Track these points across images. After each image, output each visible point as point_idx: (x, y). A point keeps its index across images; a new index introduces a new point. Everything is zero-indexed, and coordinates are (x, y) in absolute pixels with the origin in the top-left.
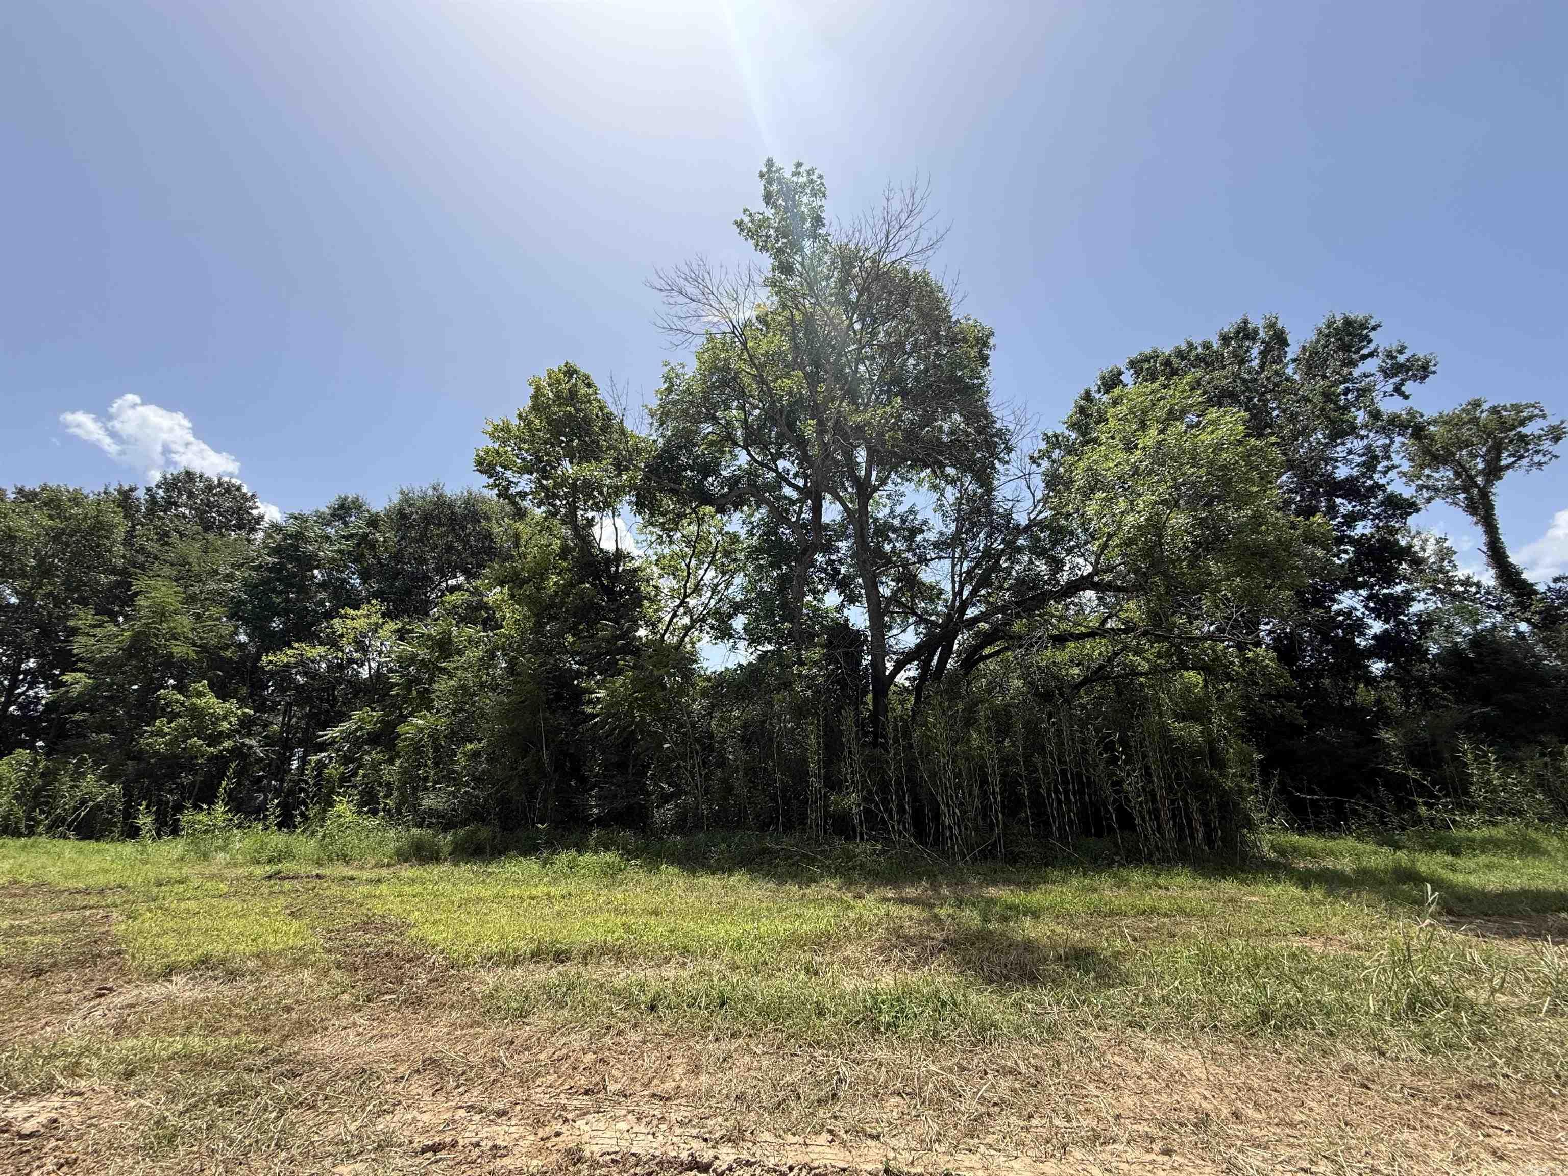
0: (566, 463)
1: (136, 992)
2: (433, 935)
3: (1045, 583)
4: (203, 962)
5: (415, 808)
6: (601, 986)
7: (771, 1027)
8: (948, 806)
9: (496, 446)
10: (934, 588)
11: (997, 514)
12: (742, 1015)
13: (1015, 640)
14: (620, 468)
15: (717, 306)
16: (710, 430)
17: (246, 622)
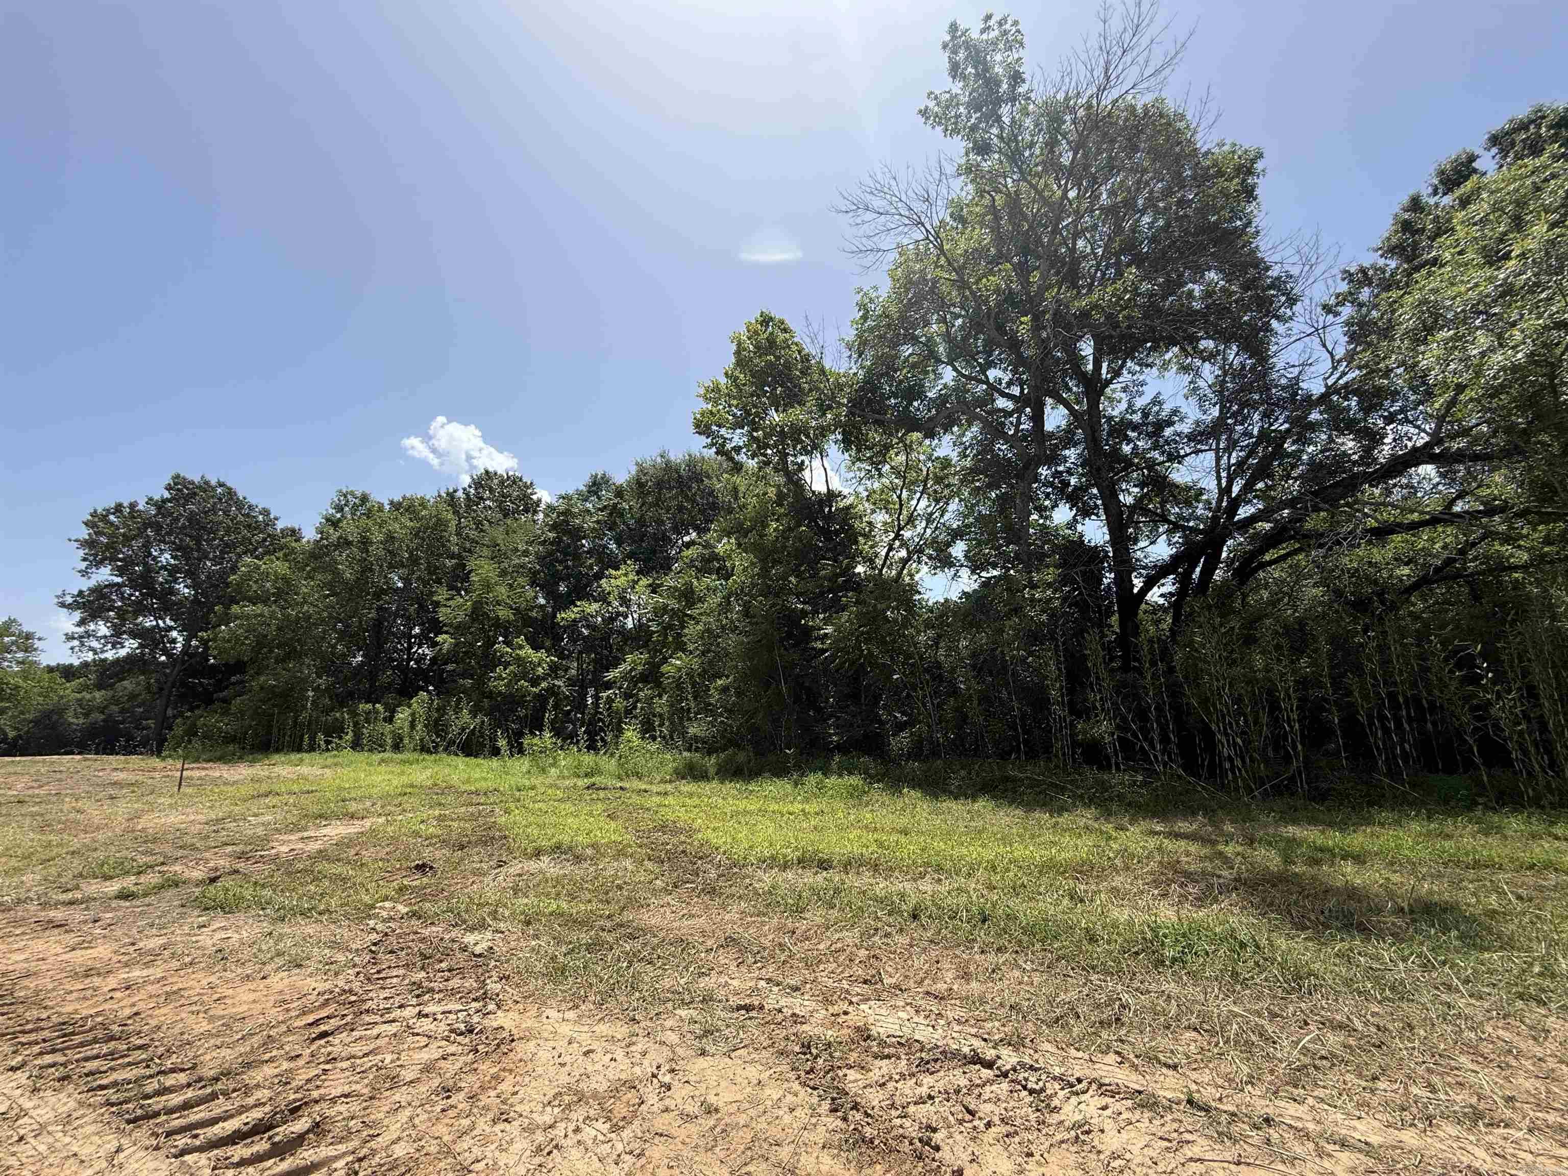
0: (772, 412)
1: (520, 865)
2: (715, 839)
3: (1355, 463)
4: (558, 848)
5: (683, 734)
6: (864, 892)
7: (1038, 946)
8: (1226, 735)
9: (710, 407)
10: (1190, 488)
11: (1276, 386)
12: (1006, 933)
13: (1309, 540)
14: (823, 409)
15: (907, 213)
16: (910, 351)
17: (542, 588)
